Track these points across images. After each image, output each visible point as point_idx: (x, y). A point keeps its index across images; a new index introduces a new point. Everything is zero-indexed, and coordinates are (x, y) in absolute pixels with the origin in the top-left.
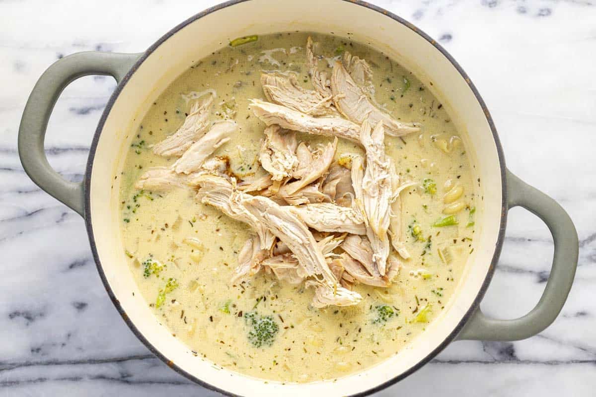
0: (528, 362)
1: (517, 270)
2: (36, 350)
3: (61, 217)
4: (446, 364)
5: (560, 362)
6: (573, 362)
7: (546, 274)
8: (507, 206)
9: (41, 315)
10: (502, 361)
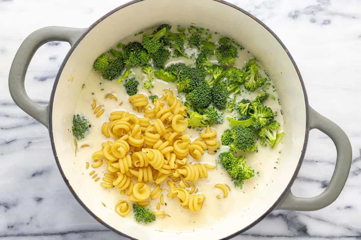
0: (315, 236)
1: (309, 180)
2: (11, 227)
3: (27, 145)
4: (265, 237)
5: (335, 237)
6: (343, 236)
7: (327, 182)
8: (309, 128)
9: (14, 205)
10: (300, 236)
